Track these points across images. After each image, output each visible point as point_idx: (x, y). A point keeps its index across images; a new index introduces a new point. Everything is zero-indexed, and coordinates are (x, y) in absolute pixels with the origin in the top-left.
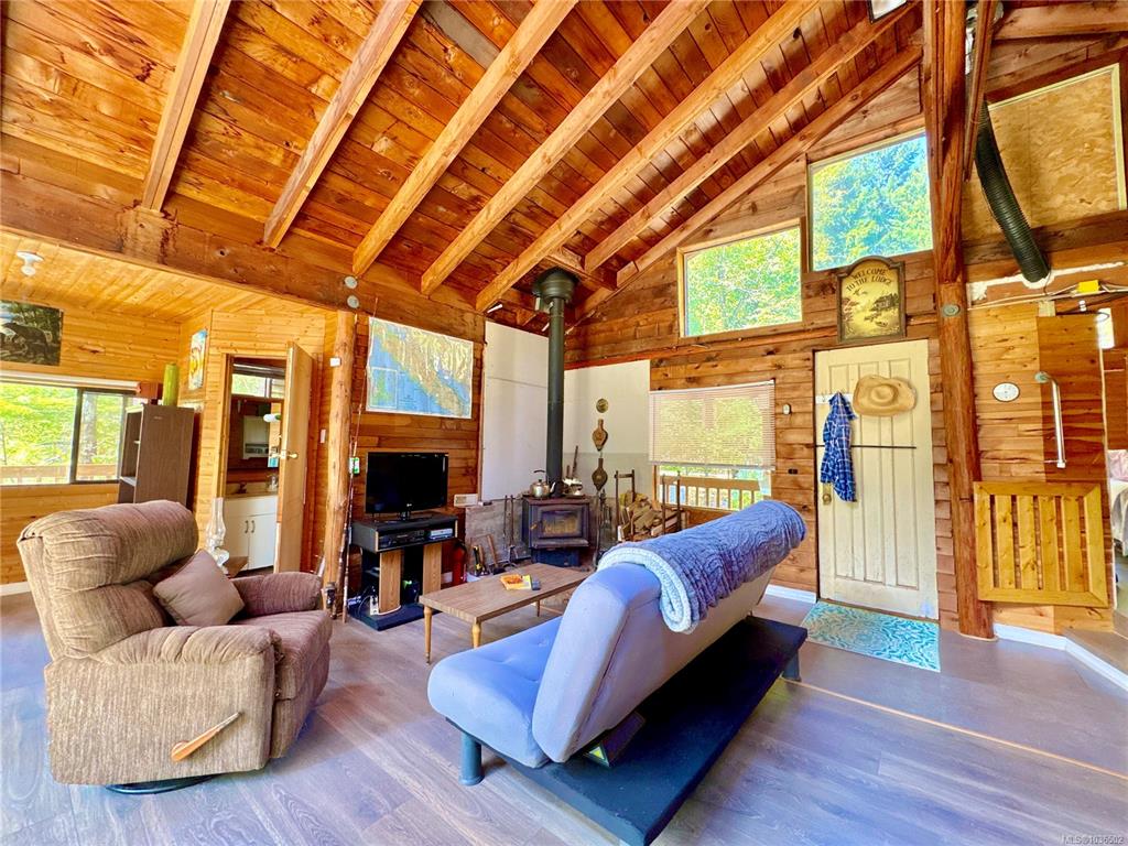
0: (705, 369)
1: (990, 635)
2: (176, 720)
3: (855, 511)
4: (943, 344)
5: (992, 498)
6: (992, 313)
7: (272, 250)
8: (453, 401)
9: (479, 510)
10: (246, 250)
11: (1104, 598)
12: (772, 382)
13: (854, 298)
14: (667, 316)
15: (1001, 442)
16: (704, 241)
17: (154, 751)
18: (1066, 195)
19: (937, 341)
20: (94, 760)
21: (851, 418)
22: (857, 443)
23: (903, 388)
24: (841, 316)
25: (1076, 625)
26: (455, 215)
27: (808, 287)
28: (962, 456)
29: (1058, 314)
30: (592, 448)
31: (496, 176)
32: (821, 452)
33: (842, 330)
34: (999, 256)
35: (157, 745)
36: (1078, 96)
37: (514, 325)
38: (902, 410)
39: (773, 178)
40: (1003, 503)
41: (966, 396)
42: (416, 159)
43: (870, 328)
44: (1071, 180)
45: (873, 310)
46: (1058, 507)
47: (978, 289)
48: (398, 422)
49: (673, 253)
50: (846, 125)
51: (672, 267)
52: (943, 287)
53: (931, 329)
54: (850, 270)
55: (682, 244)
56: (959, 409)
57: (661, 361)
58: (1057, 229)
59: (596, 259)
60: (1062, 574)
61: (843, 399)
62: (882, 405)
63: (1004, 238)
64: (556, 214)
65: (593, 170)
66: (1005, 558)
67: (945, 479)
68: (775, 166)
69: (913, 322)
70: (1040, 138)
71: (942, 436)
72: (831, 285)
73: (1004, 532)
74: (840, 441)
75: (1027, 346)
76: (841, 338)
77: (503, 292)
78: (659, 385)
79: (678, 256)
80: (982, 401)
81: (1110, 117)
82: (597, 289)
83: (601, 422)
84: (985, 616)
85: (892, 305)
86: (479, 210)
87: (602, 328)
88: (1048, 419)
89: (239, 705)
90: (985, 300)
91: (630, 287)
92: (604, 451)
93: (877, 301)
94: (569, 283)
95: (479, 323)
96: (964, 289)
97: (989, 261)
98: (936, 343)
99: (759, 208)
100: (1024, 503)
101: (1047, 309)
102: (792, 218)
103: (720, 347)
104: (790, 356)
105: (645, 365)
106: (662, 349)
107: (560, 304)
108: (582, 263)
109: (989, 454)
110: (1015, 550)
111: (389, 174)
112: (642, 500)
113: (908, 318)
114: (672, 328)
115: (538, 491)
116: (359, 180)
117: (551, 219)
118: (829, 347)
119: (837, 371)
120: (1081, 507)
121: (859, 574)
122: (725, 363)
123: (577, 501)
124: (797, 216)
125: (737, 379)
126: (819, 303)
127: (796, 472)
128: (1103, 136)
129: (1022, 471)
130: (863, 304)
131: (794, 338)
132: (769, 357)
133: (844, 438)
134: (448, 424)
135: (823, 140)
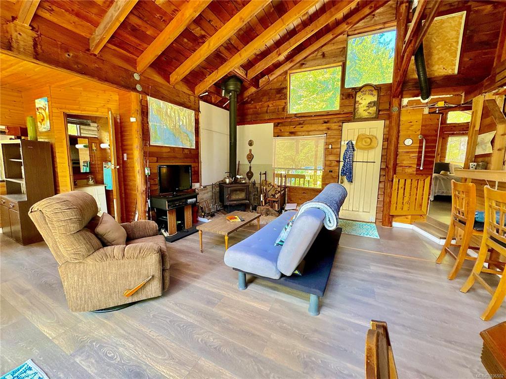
0: (298, 128)
1: (391, 226)
2: (125, 282)
3: (351, 186)
4: (390, 122)
5: (399, 180)
6: (408, 111)
7: (95, 55)
8: (187, 140)
9: (202, 190)
10: (81, 54)
11: (425, 212)
12: (325, 135)
13: (360, 101)
14: (282, 103)
15: (404, 160)
16: (300, 68)
17: (116, 295)
18: (439, 65)
19: (388, 121)
20: (90, 301)
21: (354, 150)
22: (355, 160)
23: (374, 140)
24: (355, 109)
25: (416, 221)
26: (191, 44)
27: (343, 95)
28: (391, 166)
29: (429, 113)
30: (247, 162)
31: (215, 25)
32: (342, 164)
33: (355, 114)
34: (414, 88)
35: (117, 292)
36: (450, 23)
37: (211, 103)
38: (372, 148)
39: (333, 42)
40: (402, 181)
41: (396, 143)
42: (177, 11)
43: (365, 114)
44: (442, 59)
45: (367, 107)
46: (418, 182)
47: (405, 101)
48: (164, 150)
49: (286, 73)
50: (365, 20)
51: (285, 79)
52: (394, 99)
53: (386, 116)
54: (360, 89)
55: (290, 69)
56: (392, 148)
57: (279, 123)
58: (435, 79)
59: (253, 73)
60: (415, 205)
61: (352, 143)
62: (366, 146)
63: (418, 81)
64: (239, 48)
65: (259, 28)
66: (400, 200)
67: (384, 174)
68: (335, 36)
69: (381, 113)
70: (435, 39)
71: (385, 158)
72: (352, 95)
73: (401, 191)
74: (350, 159)
75: (418, 125)
76: (354, 117)
77: (209, 86)
78: (277, 134)
79: (288, 75)
80: (400, 145)
81: (459, 34)
82: (250, 87)
83: (250, 150)
84: (391, 220)
85: (374, 105)
86: (204, 42)
87: (252, 107)
88: (420, 152)
89: (151, 273)
90: (407, 106)
91: (265, 88)
92: (252, 163)
93: (369, 103)
94: (239, 83)
95: (197, 102)
96: (401, 101)
97: (411, 90)
98: (388, 122)
99: (326, 55)
100: (408, 181)
101: (426, 111)
102: (339, 62)
103: (304, 119)
104: (333, 124)
105: (271, 125)
106: (279, 119)
107: (234, 94)
108: (246, 74)
109: (399, 165)
110: (403, 198)
111: (162, 17)
112: (269, 184)
113: (379, 111)
114: (284, 109)
115: (227, 181)
116: (145, 19)
117: (236, 51)
118: (349, 121)
119: (351, 131)
120: (424, 183)
121: (351, 209)
122: (306, 126)
123: (244, 185)
124: (341, 61)
125: (310, 133)
126: (347, 102)
127: (332, 172)
128: (455, 42)
129: (409, 171)
130: (363, 104)
131: (335, 116)
132: (325, 124)
133: (351, 158)
134: (186, 151)
135: (355, 26)
